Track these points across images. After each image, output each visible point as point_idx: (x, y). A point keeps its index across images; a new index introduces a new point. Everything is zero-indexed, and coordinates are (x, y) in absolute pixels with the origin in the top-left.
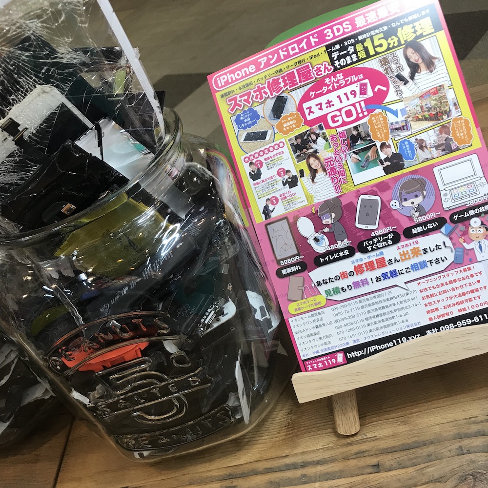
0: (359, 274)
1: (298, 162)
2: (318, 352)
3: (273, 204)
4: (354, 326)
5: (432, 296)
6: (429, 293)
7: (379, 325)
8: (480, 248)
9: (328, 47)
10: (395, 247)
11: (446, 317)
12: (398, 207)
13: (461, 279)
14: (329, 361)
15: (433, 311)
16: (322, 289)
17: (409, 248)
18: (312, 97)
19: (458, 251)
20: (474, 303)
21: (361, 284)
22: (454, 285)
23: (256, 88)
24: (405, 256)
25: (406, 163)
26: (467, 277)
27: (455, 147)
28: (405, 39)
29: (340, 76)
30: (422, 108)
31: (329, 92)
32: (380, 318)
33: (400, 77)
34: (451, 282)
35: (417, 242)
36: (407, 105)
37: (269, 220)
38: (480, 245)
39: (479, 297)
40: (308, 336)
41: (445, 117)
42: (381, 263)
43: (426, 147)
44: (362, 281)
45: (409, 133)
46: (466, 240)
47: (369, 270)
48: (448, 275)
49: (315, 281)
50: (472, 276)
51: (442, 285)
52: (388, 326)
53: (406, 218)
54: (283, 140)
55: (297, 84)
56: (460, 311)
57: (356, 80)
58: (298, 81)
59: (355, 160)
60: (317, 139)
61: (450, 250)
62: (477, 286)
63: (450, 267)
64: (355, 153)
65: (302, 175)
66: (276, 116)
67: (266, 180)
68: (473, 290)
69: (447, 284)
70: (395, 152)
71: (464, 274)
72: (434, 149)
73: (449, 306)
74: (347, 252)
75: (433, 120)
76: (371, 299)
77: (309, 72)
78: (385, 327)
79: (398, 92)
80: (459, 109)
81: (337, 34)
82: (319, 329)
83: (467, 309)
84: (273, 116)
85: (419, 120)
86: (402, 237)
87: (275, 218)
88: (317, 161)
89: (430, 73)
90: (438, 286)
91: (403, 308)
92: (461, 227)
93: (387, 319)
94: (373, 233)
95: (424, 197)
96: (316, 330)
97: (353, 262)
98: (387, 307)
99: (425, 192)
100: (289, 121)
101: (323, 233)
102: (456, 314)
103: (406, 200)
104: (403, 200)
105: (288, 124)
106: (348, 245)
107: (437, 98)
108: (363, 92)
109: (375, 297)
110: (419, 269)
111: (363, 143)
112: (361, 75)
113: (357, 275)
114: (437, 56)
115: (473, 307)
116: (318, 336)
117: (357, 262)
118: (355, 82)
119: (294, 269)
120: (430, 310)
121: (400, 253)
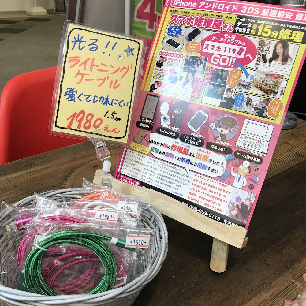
0: (172, 150)
1: (183, 71)
2: (129, 174)
3: (158, 85)
4: (153, 174)
5: (198, 186)
6: (197, 183)
7: (164, 182)
8: (239, 179)
9: (239, 17)
10: (198, 148)
11: (196, 203)
12: (213, 128)
13: (218, 189)
14: (131, 182)
15: (192, 194)
16: (152, 145)
17: (204, 154)
18: (213, 40)
19: (226, 173)
20: (215, 206)
21: (170, 155)
22: (212, 189)
23: (189, 17)
24: (199, 156)
25: (234, 107)
26: (221, 190)
27: (265, 115)
28: (282, 37)
29: (234, 37)
30: (263, 81)
31: (222, 42)
32: (167, 179)
33: (264, 57)
34: (211, 186)
35: (210, 153)
36: (256, 75)
37: (151, 93)
38: (240, 177)
39: (220, 205)
40: (131, 164)
41: (272, 95)
42: (186, 152)
43: (250, 105)
44: (171, 154)
45: (247, 91)
46: (234, 169)
47: (178, 151)
48: (213, 181)
49: (151, 139)
50: (224, 191)
51: (206, 184)
52: (168, 186)
53: (213, 137)
54: (184, 54)
55: (210, 28)
56: (205, 204)
57: (240, 44)
58: (212, 26)
59: (211, 88)
60: (200, 64)
61: (223, 169)
62: (223, 198)
63: (217, 178)
64: (213, 84)
65: (180, 80)
66: (189, 39)
67: (163, 70)
68: (219, 199)
69: (209, 185)
70: (232, 97)
71: (221, 187)
72: (253, 108)
73: (202, 198)
74: (174, 135)
75: (264, 92)
76: (169, 166)
77: (220, 25)
78: (166, 185)
79: (257, 65)
80: (282, 95)
81: (248, 12)
82: (137, 164)
83: (210, 206)
84: (187, 38)
85: (257, 87)
86: (205, 145)
87: (154, 93)
88: (192, 77)
89: (281, 65)
90: (204, 184)
91: (180, 182)
92: (237, 161)
93: (169, 182)
94: (193, 133)
95: (230, 131)
96: (135, 163)
97: (174, 142)
98: (173, 176)
99: (232, 129)
100: (193, 46)
101: (170, 117)
102: (202, 205)
103: (220, 127)
104: (218, 126)
105: (192, 47)
106: (177, 132)
107: (276, 81)
108: (239, 53)
109: (171, 167)
110: (201, 168)
111: (221, 82)
112: (245, 43)
113: (171, 150)
114: (292, 58)
115: (213, 207)
116: (134, 167)
117: (176, 143)
118: (239, 45)
119: (146, 126)
120: (192, 192)
121: (198, 153)
